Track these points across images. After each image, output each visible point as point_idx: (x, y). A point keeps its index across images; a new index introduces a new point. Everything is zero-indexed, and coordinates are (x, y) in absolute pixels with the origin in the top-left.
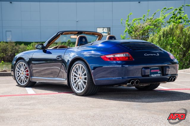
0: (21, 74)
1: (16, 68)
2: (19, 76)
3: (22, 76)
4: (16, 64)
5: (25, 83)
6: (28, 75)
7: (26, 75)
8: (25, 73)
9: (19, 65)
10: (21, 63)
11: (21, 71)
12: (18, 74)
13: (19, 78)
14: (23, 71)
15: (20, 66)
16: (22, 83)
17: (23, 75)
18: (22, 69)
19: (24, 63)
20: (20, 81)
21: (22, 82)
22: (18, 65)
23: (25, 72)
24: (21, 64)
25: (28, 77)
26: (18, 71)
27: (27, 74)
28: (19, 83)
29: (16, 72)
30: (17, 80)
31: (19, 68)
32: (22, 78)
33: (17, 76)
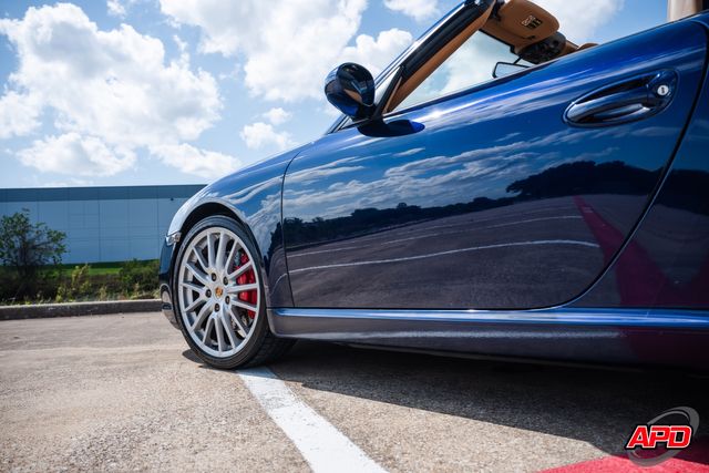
0: (208, 294)
1: (185, 264)
2: (197, 309)
3: (217, 307)
4: (184, 245)
5: (236, 349)
6: (250, 297)
7: (239, 298)
8: (232, 288)
9: (197, 247)
10: (208, 233)
11: (208, 282)
12: (196, 295)
13: (197, 319)
14: (220, 277)
15: (204, 254)
16: (216, 348)
17: (222, 303)
18: (217, 267)
19: (224, 233)
20: (205, 334)
21: (220, 343)
22: (192, 247)
23: (231, 284)
24: (208, 243)
25: (256, 310)
26: (196, 282)
27: (243, 295)
28: (200, 344)
29: (185, 289)
30: (191, 329)
31: (197, 265)
32: (214, 315)
33: (186, 305)
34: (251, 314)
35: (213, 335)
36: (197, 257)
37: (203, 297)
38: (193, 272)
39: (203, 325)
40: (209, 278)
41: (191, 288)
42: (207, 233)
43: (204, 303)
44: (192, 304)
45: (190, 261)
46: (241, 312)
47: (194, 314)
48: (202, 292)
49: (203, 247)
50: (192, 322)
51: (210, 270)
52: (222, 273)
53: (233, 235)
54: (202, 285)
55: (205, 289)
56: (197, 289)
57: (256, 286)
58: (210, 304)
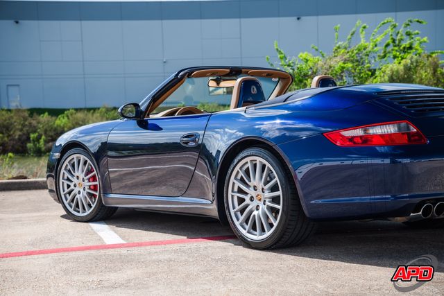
0: (75, 186)
1: (63, 171)
2: (69, 193)
3: (79, 192)
4: (62, 161)
5: (88, 212)
6: (95, 188)
7: (90, 188)
8: (87, 184)
9: (69, 162)
11: (75, 180)
12: (69, 186)
13: (69, 198)
14: (81, 178)
15: (73, 166)
16: (79, 212)
17: (82, 190)
18: (80, 173)
19: (83, 157)
20: (73, 205)
21: (81, 209)
22: (66, 162)
23: (86, 181)
24: (75, 161)
25: (97, 194)
27: (92, 187)
28: (71, 210)
29: (63, 183)
30: (66, 203)
31: (69, 171)
32: (78, 196)
33: (64, 191)
34: (95, 196)
35: (77, 206)
36: (69, 167)
37: (72, 187)
38: (67, 175)
39: (72, 201)
40: (75, 178)
41: (66, 182)
42: (75, 156)
43: (73, 190)
44: (67, 190)
45: (65, 169)
46: (91, 195)
47: (68, 195)
48: (72, 185)
49: (72, 162)
50: (66, 200)
51: (76, 174)
52: (82, 176)
53: (87, 159)
54: (72, 181)
55: (73, 183)
56: (69, 183)
57: (97, 183)
58: (76, 191)
